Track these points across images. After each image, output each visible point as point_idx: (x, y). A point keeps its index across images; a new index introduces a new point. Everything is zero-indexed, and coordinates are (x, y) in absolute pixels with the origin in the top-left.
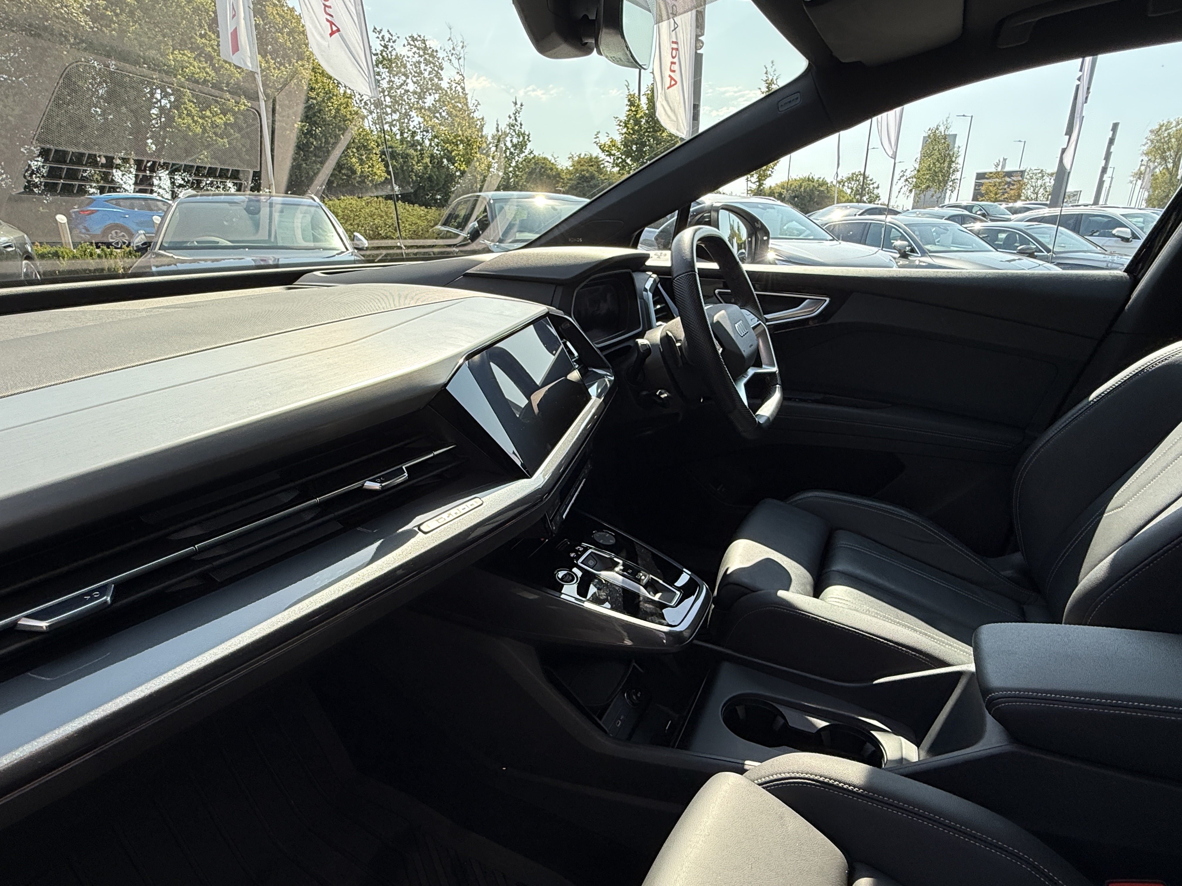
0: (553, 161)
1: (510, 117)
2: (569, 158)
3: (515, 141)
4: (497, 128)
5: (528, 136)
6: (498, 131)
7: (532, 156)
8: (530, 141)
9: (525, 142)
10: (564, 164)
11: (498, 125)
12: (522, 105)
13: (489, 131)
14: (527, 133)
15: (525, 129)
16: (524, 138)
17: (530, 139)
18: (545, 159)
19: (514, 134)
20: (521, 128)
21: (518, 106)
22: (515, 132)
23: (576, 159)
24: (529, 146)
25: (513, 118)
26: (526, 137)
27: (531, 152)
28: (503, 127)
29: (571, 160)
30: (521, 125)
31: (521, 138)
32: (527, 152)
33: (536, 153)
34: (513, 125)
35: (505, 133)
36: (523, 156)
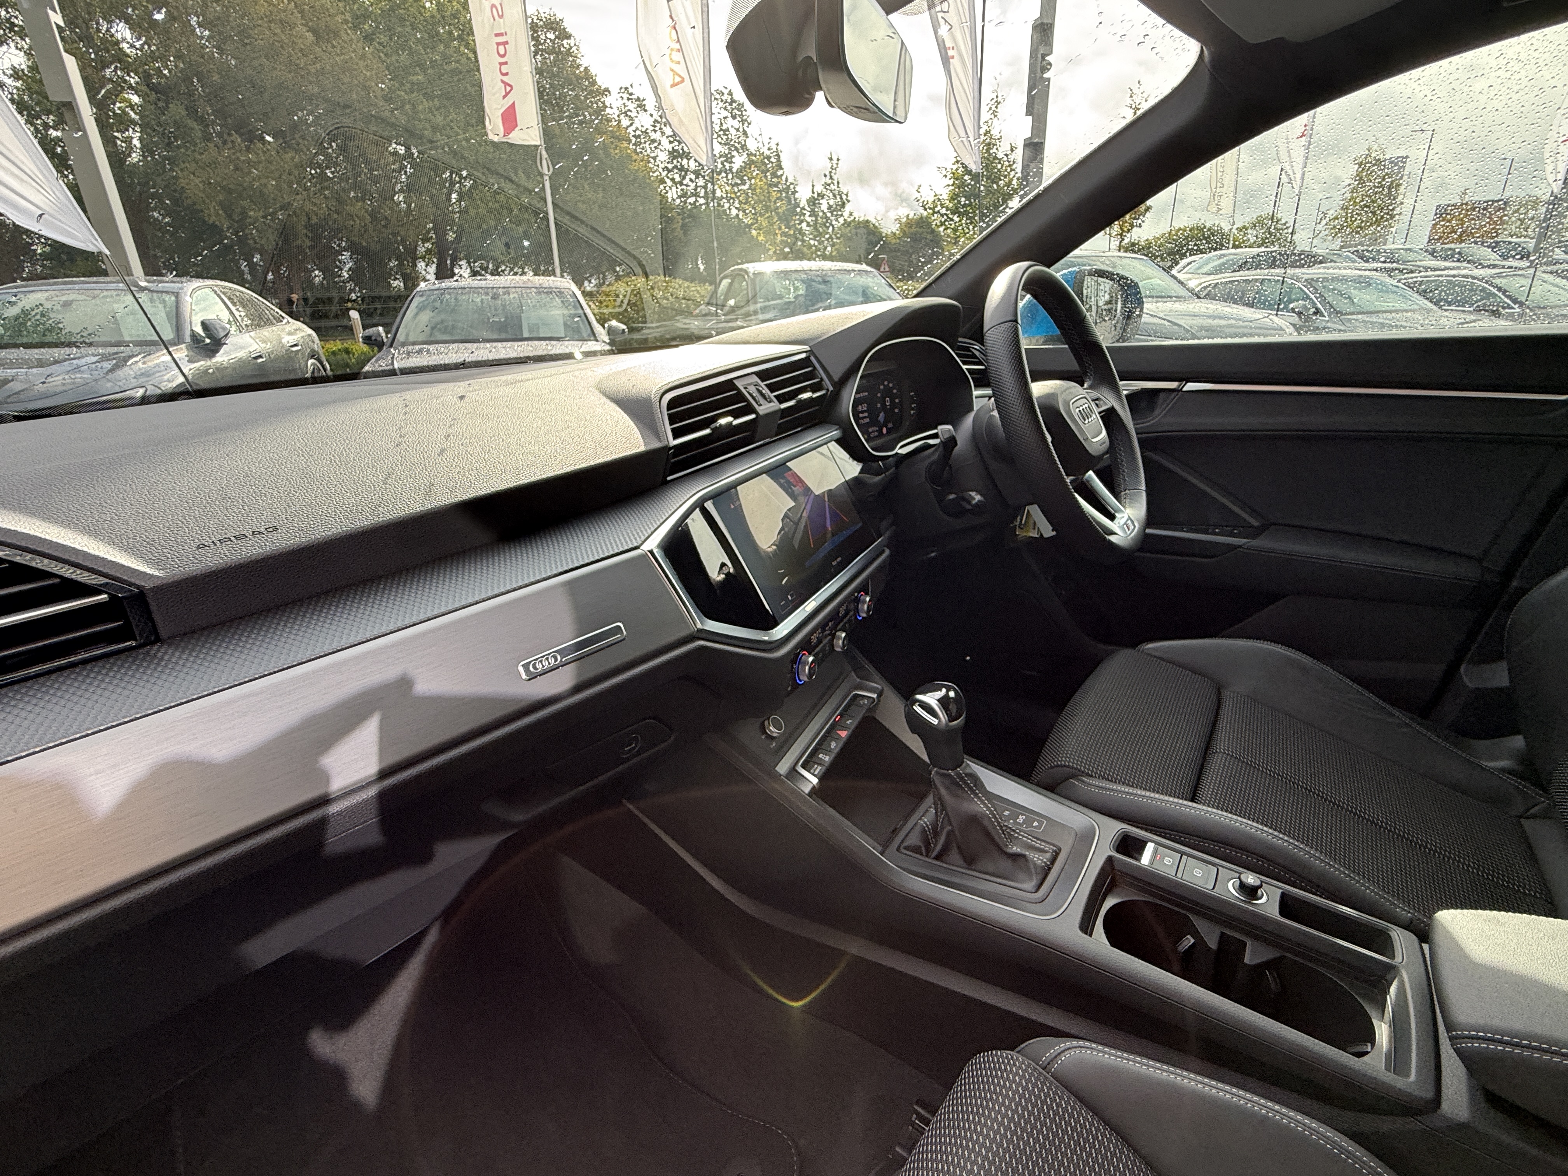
0: (877, 224)
1: (825, 176)
3: (832, 202)
4: (812, 190)
5: (847, 195)
6: (813, 193)
7: (852, 218)
9: (843, 202)
10: (890, 227)
11: (813, 186)
12: (838, 160)
13: (803, 194)
14: (845, 192)
17: (849, 198)
21: (835, 161)
23: (904, 220)
24: (848, 208)
28: (819, 188)
31: (839, 199)
32: (846, 214)
34: (829, 185)
35: (820, 195)
36: (841, 220)
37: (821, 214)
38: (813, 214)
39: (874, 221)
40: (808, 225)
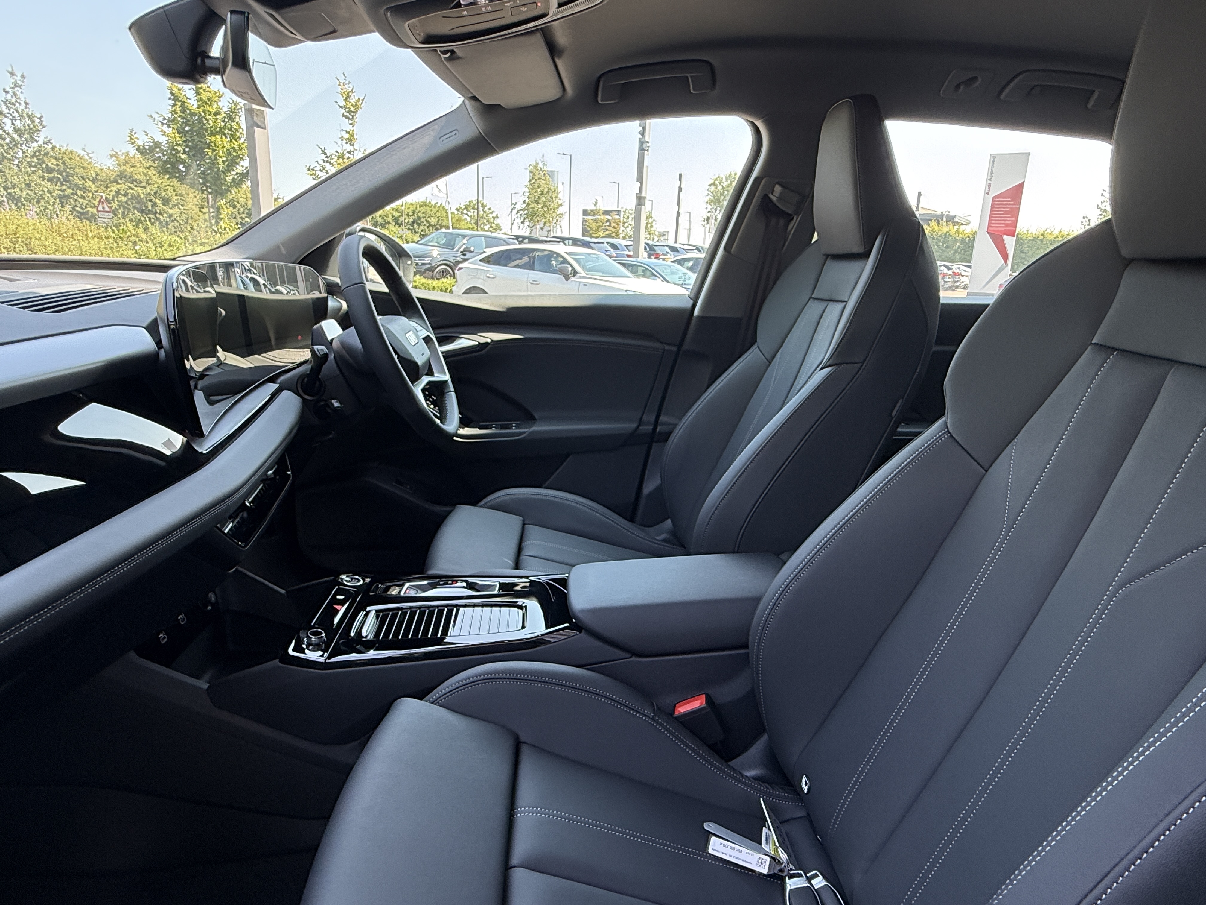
2: (111, 156)
8: (44, 126)
16: (33, 122)
18: (71, 152)
19: (16, 114)
20: (26, 108)
22: (18, 112)
26: (37, 121)
27: (48, 142)
29: (114, 158)
30: (26, 104)
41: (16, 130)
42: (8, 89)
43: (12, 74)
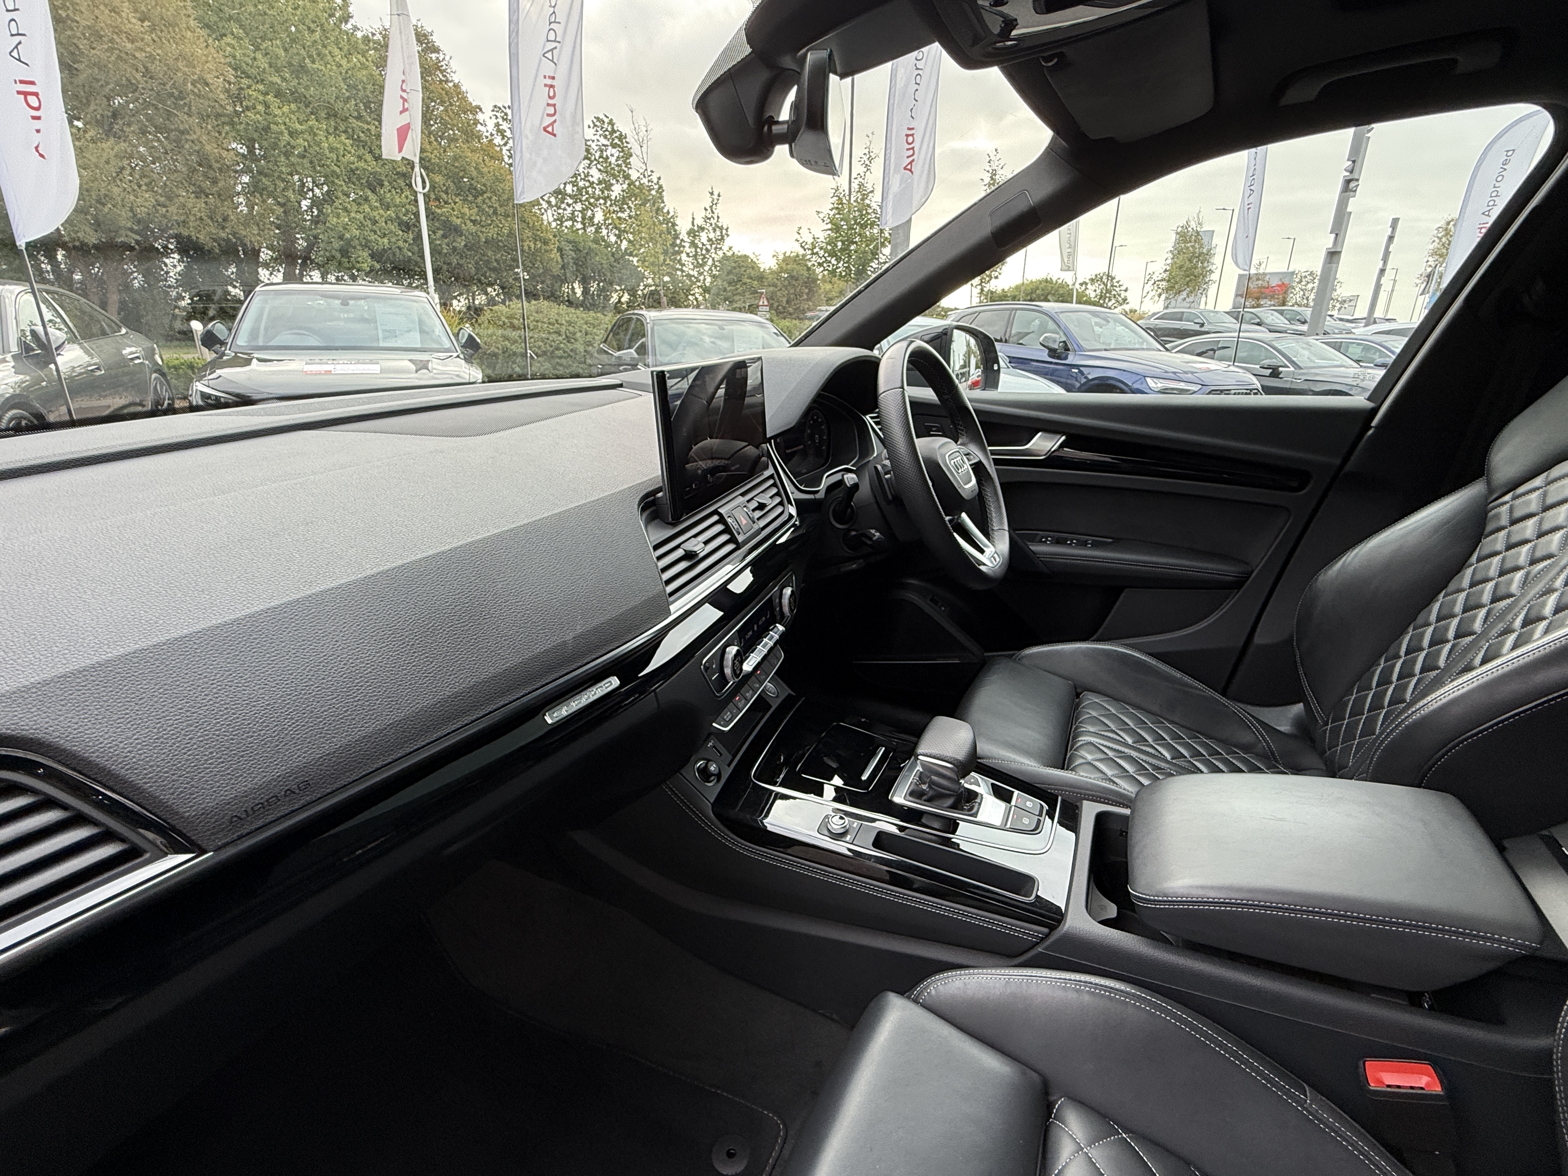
0: (755, 260)
1: (706, 209)
2: (773, 257)
3: (712, 235)
4: (693, 223)
5: (727, 230)
7: (731, 253)
8: (728, 235)
9: (722, 237)
10: (767, 263)
11: (693, 219)
12: (719, 196)
13: (683, 226)
14: (725, 227)
15: (723, 222)
16: (722, 232)
17: (729, 233)
18: (745, 256)
19: (710, 228)
20: (718, 221)
21: (715, 197)
22: (711, 225)
23: (781, 257)
24: (728, 242)
25: (709, 210)
26: (724, 232)
27: (730, 248)
28: (699, 221)
29: (775, 258)
30: (718, 217)
31: (718, 233)
32: (725, 248)
33: (735, 250)
34: (709, 219)
35: (702, 229)
36: (720, 253)
37: (700, 246)
38: (693, 244)
39: (752, 256)
40: (688, 254)
41: (710, 240)
42: (708, 208)
43: (712, 194)
